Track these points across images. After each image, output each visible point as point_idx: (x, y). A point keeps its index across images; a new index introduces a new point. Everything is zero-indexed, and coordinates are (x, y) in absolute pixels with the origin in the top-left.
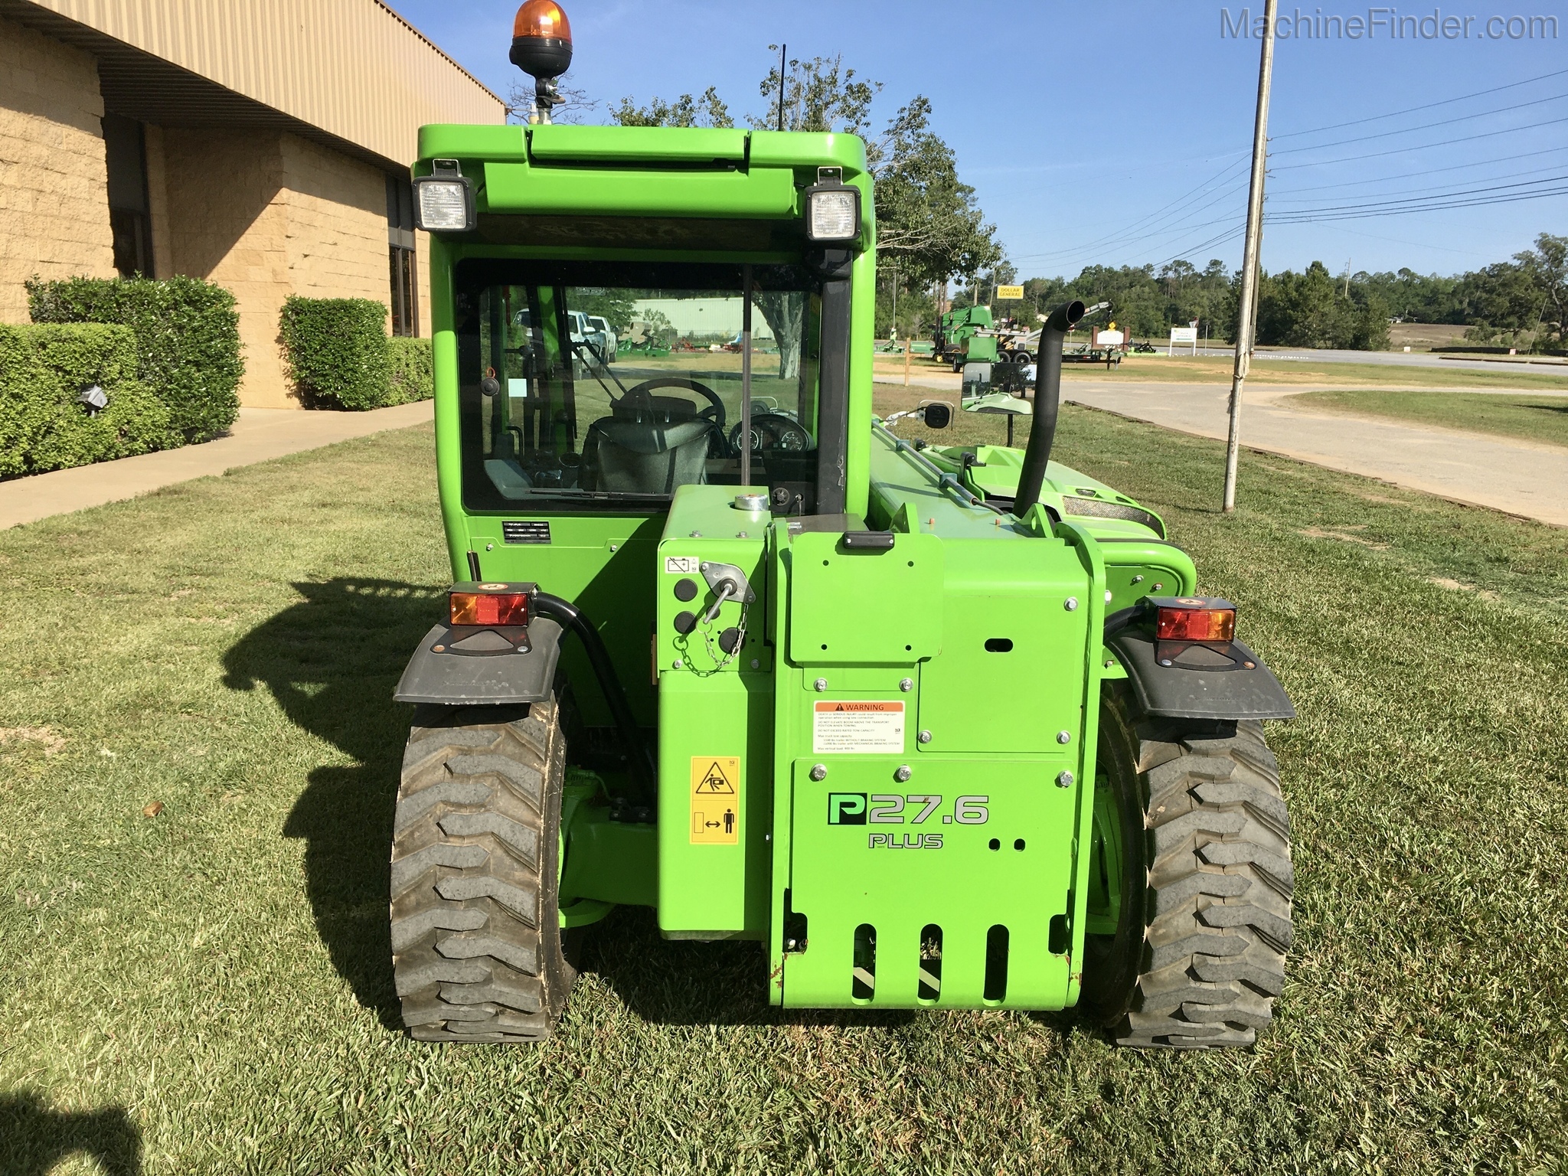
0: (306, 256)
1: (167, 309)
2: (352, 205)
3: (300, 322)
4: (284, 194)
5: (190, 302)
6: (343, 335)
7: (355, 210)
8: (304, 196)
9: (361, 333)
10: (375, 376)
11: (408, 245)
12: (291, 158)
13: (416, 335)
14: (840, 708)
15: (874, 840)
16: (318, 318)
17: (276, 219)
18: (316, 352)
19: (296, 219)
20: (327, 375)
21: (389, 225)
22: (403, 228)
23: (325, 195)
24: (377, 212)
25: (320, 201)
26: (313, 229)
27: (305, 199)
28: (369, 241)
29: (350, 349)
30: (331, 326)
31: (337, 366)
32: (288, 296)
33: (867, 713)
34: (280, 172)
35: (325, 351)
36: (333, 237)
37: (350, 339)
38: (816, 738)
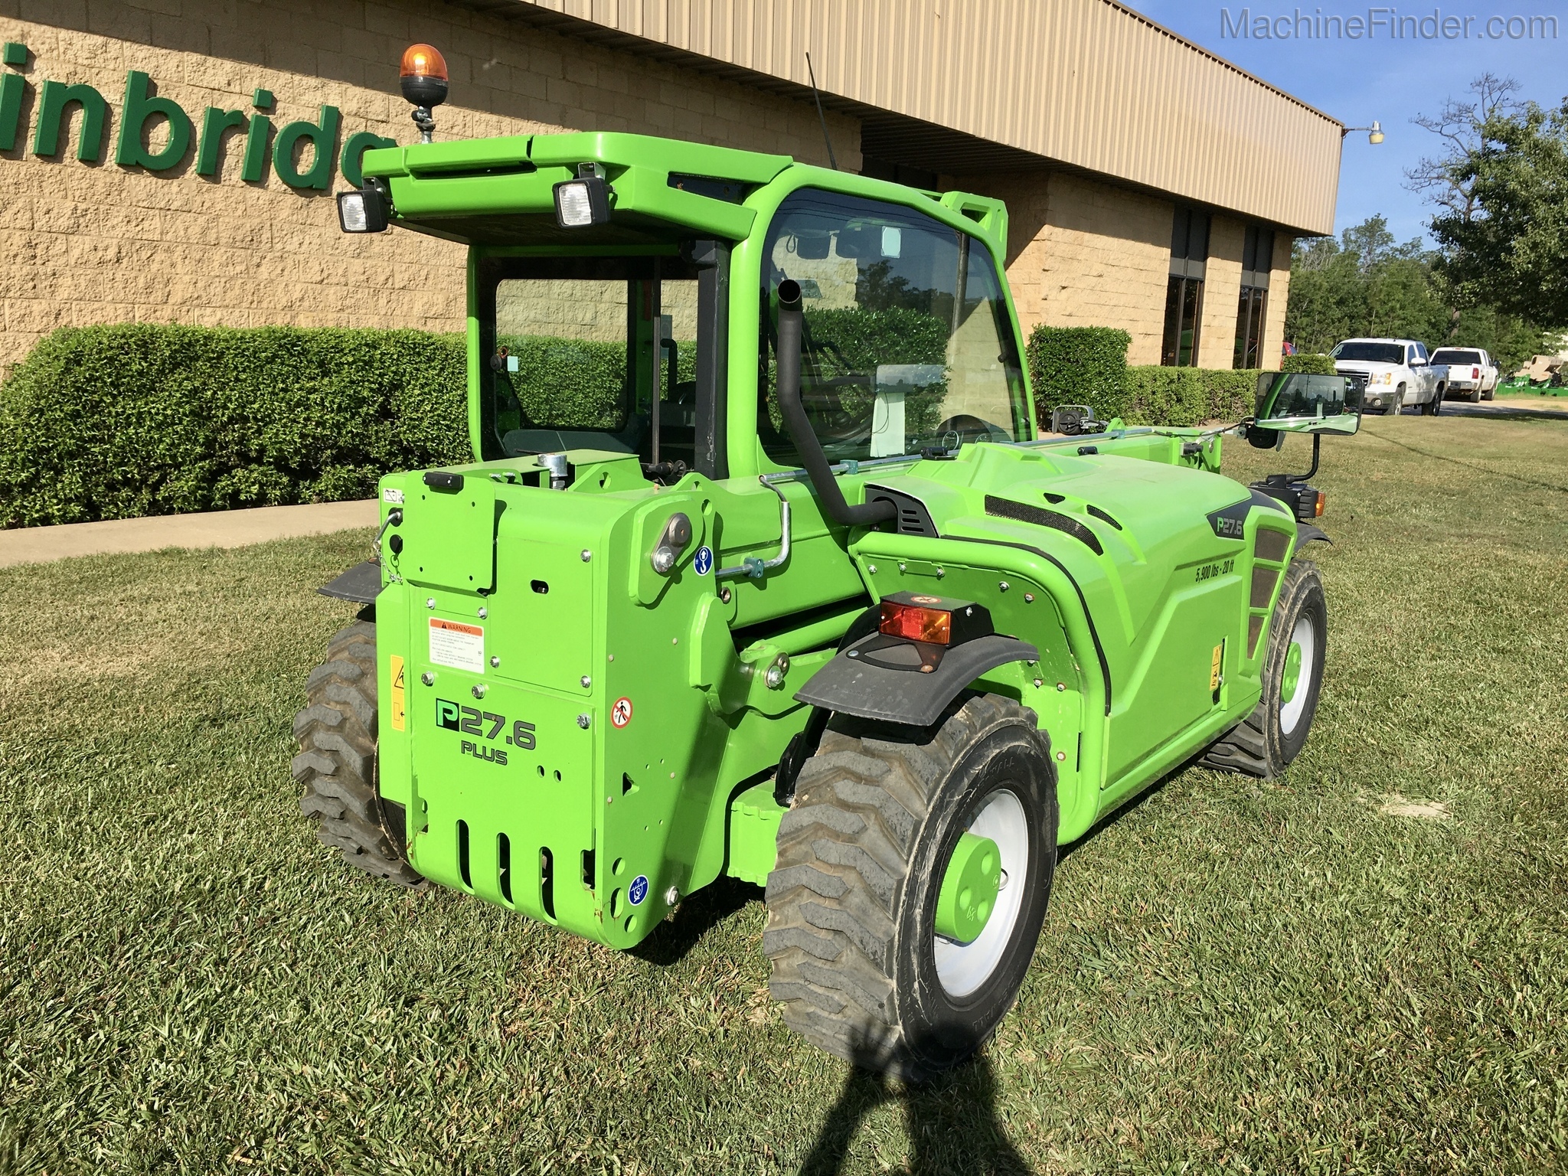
0: (1064, 288)
1: (872, 334)
2: (1127, 238)
3: (1041, 349)
4: (1046, 230)
5: (896, 329)
6: (1077, 361)
7: (1130, 243)
8: (1069, 232)
9: (1094, 360)
10: (1106, 402)
11: (1197, 275)
12: (1058, 196)
13: (1194, 364)
14: (444, 627)
15: (466, 746)
16: (1058, 346)
17: (1036, 254)
18: (1051, 377)
19: (1057, 254)
20: (1057, 399)
21: (1173, 255)
22: (1190, 258)
23: (1095, 229)
24: (1158, 242)
25: (1087, 236)
26: (1075, 263)
27: (1070, 234)
28: (1144, 273)
29: (1082, 375)
30: (1068, 353)
31: (1068, 391)
32: (1036, 325)
33: (461, 634)
34: (1045, 211)
35: (1059, 376)
36: (1098, 268)
37: (1083, 366)
38: (431, 650)
